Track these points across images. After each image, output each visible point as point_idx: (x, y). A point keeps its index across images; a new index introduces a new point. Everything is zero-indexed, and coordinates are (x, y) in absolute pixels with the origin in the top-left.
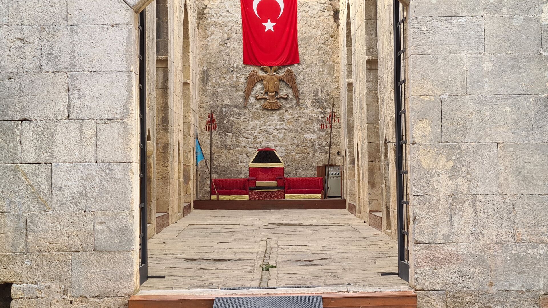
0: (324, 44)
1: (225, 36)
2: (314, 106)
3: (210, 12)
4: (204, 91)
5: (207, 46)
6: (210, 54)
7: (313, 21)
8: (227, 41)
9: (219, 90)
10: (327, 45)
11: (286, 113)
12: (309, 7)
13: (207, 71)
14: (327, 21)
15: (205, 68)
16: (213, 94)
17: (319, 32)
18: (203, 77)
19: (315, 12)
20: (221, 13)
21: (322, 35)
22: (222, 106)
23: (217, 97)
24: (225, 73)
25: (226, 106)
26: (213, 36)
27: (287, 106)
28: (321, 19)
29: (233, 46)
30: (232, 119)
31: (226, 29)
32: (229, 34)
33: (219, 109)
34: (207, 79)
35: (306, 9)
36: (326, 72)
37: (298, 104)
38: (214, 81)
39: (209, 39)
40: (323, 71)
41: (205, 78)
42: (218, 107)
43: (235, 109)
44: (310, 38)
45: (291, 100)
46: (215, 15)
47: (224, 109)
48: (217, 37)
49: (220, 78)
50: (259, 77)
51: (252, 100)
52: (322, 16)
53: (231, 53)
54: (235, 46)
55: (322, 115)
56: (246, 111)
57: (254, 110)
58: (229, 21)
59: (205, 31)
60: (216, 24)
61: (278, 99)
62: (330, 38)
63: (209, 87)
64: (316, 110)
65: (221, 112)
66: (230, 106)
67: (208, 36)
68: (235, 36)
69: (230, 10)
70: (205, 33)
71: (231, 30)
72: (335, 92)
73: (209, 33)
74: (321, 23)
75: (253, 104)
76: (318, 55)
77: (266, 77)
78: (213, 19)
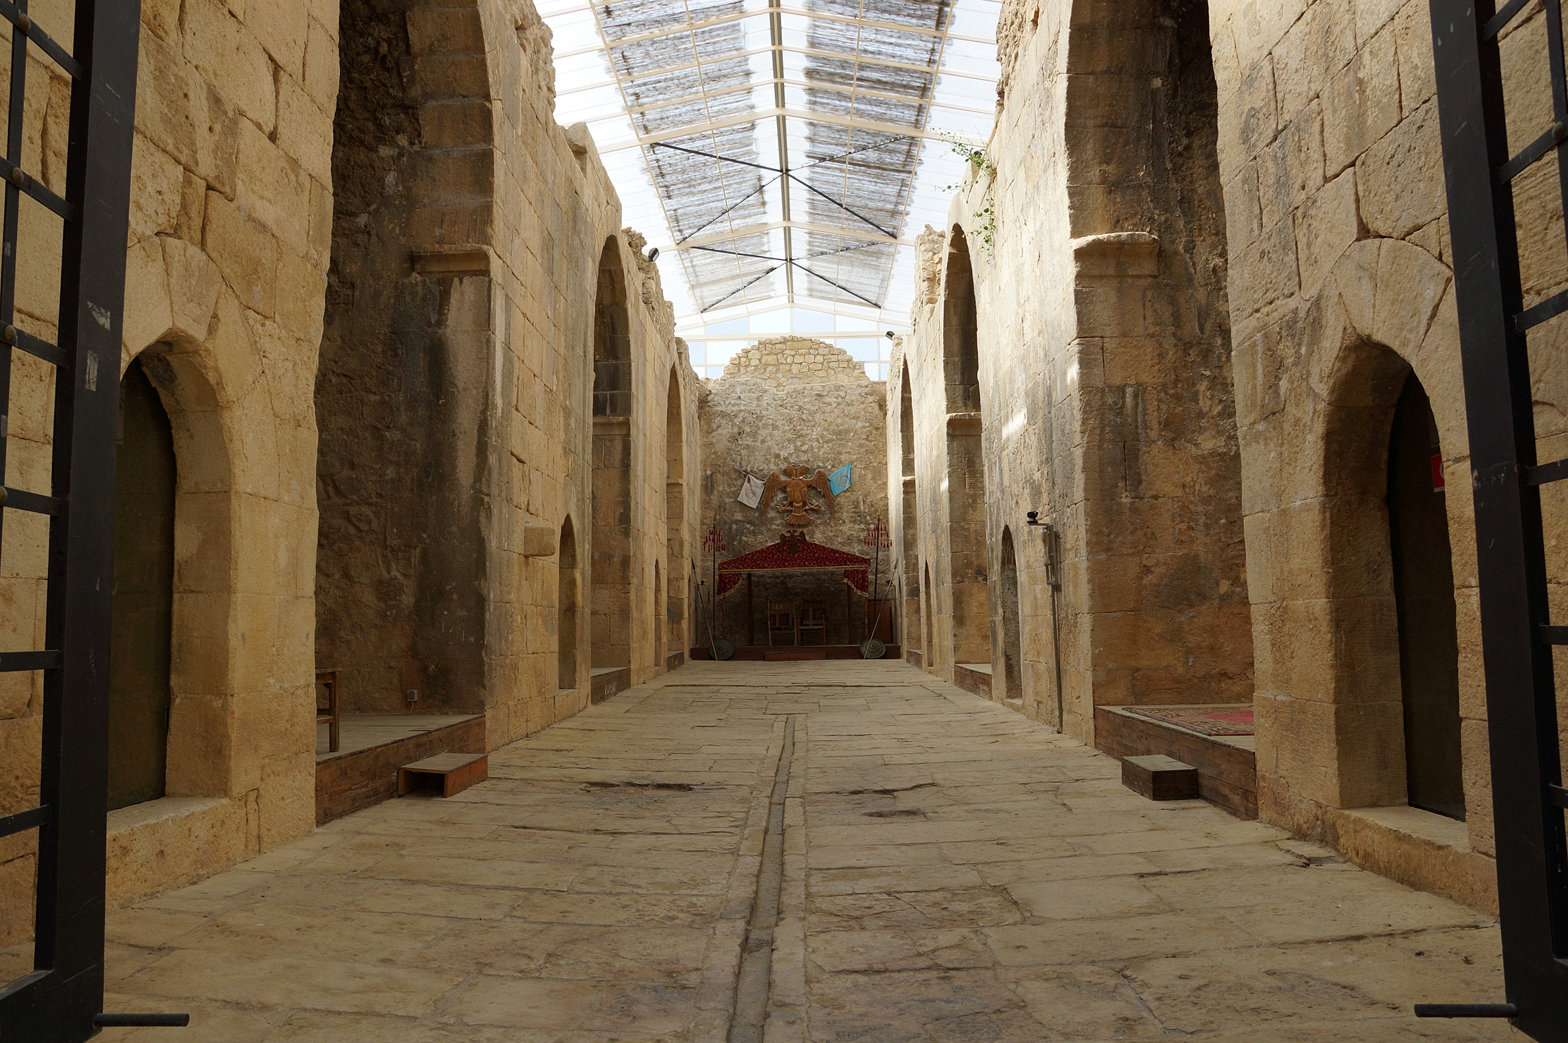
0: (867, 439)
1: (736, 430)
2: (854, 522)
3: (716, 399)
4: (708, 503)
5: (712, 444)
6: (715, 453)
7: (852, 410)
8: (737, 437)
9: (727, 500)
10: (870, 441)
11: (817, 531)
12: (846, 392)
13: (711, 475)
14: (870, 409)
15: (709, 473)
16: (720, 507)
17: (860, 424)
18: (707, 484)
19: (854, 398)
20: (730, 400)
21: (864, 427)
22: (732, 522)
23: (725, 510)
24: (736, 479)
25: (736, 522)
26: (720, 431)
27: (818, 522)
28: (862, 406)
29: (746, 443)
30: (745, 539)
31: (737, 421)
32: (740, 428)
33: (727, 527)
34: (712, 486)
35: (842, 394)
36: (870, 476)
37: (832, 517)
38: (721, 489)
39: (714, 434)
40: (866, 475)
41: (708, 485)
42: (726, 523)
43: (748, 526)
44: (847, 431)
45: (824, 513)
46: (722, 403)
47: (734, 526)
48: (725, 432)
49: (729, 485)
50: (781, 482)
51: (772, 514)
52: (863, 403)
53: (744, 452)
54: (749, 443)
55: (865, 533)
56: (763, 529)
57: (774, 527)
58: (741, 411)
59: (709, 424)
60: (723, 415)
61: (806, 510)
62: (875, 432)
63: (715, 498)
64: (857, 527)
65: (730, 529)
66: (742, 521)
67: (713, 431)
68: (748, 430)
69: (742, 396)
70: (709, 426)
71: (743, 421)
72: (881, 503)
73: (714, 426)
74: (863, 413)
75: (773, 519)
76: (859, 453)
77: (790, 482)
78: (719, 408)
